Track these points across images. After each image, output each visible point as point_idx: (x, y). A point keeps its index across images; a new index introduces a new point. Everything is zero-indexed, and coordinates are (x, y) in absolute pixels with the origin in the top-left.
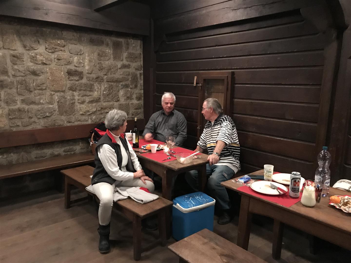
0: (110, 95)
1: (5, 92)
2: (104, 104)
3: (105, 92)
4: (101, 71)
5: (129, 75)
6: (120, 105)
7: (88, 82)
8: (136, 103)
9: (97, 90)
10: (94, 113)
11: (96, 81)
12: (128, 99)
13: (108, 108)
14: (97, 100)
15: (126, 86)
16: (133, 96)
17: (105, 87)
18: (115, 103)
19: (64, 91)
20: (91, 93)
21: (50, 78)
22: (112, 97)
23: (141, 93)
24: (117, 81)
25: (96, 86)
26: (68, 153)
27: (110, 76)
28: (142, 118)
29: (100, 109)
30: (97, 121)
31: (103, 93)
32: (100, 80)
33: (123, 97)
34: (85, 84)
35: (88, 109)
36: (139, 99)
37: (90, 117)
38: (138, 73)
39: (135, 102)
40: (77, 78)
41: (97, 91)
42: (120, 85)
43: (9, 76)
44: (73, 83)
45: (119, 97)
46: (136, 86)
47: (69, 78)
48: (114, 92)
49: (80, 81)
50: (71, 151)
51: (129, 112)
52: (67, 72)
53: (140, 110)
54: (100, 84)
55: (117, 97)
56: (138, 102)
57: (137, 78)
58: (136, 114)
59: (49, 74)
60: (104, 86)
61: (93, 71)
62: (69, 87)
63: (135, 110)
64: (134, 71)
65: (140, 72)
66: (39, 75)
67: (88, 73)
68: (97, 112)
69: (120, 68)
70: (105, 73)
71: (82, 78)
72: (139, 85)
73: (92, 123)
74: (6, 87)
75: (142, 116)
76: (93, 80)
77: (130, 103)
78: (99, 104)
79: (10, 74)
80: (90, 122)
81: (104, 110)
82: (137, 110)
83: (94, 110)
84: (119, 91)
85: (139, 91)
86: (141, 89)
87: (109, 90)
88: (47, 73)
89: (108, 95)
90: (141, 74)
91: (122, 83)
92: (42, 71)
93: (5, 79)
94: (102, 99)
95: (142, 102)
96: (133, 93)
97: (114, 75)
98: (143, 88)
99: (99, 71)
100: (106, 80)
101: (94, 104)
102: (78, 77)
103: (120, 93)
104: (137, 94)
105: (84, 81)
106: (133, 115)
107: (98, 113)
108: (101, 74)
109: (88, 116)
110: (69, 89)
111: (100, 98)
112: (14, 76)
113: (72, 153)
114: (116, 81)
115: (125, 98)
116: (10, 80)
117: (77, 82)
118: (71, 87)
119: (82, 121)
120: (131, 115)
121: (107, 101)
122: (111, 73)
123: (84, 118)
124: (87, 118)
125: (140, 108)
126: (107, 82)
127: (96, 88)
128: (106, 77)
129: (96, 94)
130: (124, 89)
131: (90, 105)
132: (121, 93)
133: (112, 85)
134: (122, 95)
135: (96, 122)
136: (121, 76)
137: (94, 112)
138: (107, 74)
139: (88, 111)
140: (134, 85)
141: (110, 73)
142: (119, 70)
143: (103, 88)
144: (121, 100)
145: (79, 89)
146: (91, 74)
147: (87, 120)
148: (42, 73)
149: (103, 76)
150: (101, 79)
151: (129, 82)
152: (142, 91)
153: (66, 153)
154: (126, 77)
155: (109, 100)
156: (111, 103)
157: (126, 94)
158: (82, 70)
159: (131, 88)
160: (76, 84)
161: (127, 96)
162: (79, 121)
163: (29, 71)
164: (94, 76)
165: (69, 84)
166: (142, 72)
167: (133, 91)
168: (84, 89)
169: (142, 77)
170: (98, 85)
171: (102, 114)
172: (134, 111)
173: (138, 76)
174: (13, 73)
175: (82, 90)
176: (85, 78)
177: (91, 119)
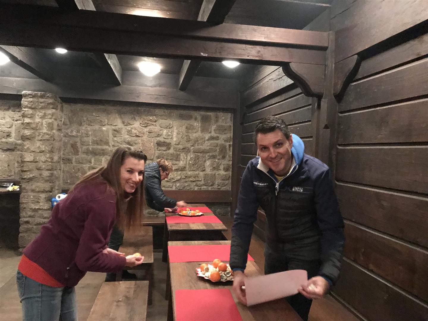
0: (196, 165)
2: (189, 173)
3: (190, 162)
4: (188, 143)
5: (217, 146)
6: (206, 174)
7: (175, 152)
8: (223, 174)
9: (183, 159)
11: (183, 151)
12: (215, 170)
13: (192, 177)
14: (183, 169)
15: (214, 157)
16: (221, 167)
17: (191, 157)
18: (201, 172)
19: (153, 159)
20: (177, 162)
21: (141, 148)
22: (197, 167)
23: (229, 164)
24: (204, 152)
25: (182, 155)
26: (152, 215)
27: (196, 147)
28: (229, 190)
29: (184, 177)
30: (181, 188)
31: (189, 163)
32: (187, 151)
33: (210, 167)
34: (172, 154)
36: (226, 170)
37: (174, 184)
38: (227, 144)
39: (222, 172)
40: (164, 148)
41: (183, 161)
42: (207, 156)
43: (109, 146)
44: (161, 153)
45: (204, 167)
46: (224, 157)
47: (157, 148)
48: (200, 162)
49: (168, 151)
50: (154, 214)
51: (214, 182)
52: (156, 143)
53: (227, 182)
54: (187, 155)
56: (225, 173)
57: (226, 150)
58: (222, 185)
61: (181, 143)
62: (157, 156)
63: (222, 181)
64: (223, 142)
65: (230, 143)
66: (133, 145)
67: (175, 144)
68: (182, 180)
69: (207, 140)
70: (192, 145)
71: (169, 149)
72: (227, 156)
73: (176, 189)
74: (107, 155)
75: (230, 188)
76: (180, 151)
77: (217, 173)
78: (184, 172)
79: (110, 144)
80: (174, 188)
81: (189, 179)
82: (224, 181)
83: (179, 178)
84: (205, 161)
85: (228, 161)
87: (194, 160)
88: (139, 144)
89: (193, 165)
90: (230, 145)
91: (209, 154)
92: (135, 142)
93: (106, 148)
94: (187, 168)
95: (230, 173)
96: (221, 164)
97: (201, 146)
98: (231, 160)
99: (186, 143)
100: (192, 151)
101: (179, 173)
102: (166, 148)
103: (206, 163)
104: (225, 165)
105: (171, 151)
106: (218, 186)
108: (188, 145)
109: (172, 183)
111: (185, 167)
112: (113, 146)
113: (155, 215)
114: (202, 151)
115: (211, 168)
116: (110, 149)
117: (165, 152)
118: (159, 156)
119: (166, 187)
120: (217, 186)
121: (192, 171)
122: (198, 144)
123: (168, 184)
125: (228, 179)
126: (193, 153)
127: (182, 157)
128: (193, 147)
129: (181, 163)
130: (210, 160)
131: (175, 173)
132: (208, 163)
133: (198, 156)
134: (209, 165)
135: (179, 189)
136: (208, 148)
137: (178, 180)
138: (194, 145)
139: (173, 178)
140: (221, 156)
141: (196, 144)
142: (206, 142)
143: (189, 158)
144: (207, 169)
146: (178, 145)
147: (171, 186)
148: (135, 143)
149: (190, 147)
150: (188, 149)
151: (217, 153)
152: (231, 163)
153: (150, 215)
154: (214, 148)
155: (194, 169)
156: (197, 172)
157: (212, 165)
158: (170, 142)
159: (219, 159)
160: (163, 154)
161: (213, 167)
162: (164, 187)
163: (125, 142)
164: (181, 147)
165: (157, 153)
166: (232, 143)
167: (220, 162)
168: (171, 158)
169: (231, 148)
170: (184, 155)
171: (186, 182)
172: (220, 181)
173: (228, 147)
174: (113, 143)
176: (172, 148)
177: (175, 186)
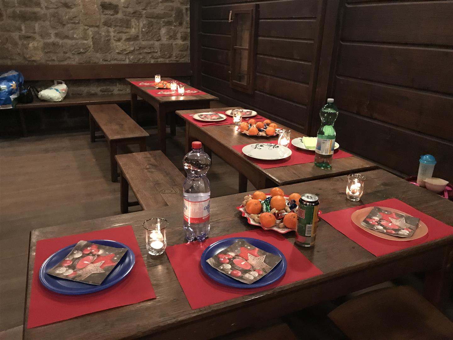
0: (150, 33)
1: (39, 24)
2: (144, 43)
3: (144, 30)
4: (139, 5)
5: (172, 10)
6: (162, 44)
7: (124, 17)
8: (181, 44)
9: (134, 26)
10: (132, 52)
11: (134, 16)
12: (171, 39)
13: (147, 48)
14: (136, 38)
15: (169, 23)
16: (178, 36)
17: (144, 24)
18: (157, 42)
19: (99, 26)
20: (128, 30)
21: (83, 11)
22: (152, 35)
23: (187, 32)
24: (158, 17)
25: (134, 22)
26: (106, 93)
27: (149, 11)
28: (188, 62)
29: (138, 48)
30: (135, 62)
31: (142, 30)
32: (138, 15)
33: (166, 36)
34: (121, 20)
35: (125, 48)
36: (184, 38)
37: (127, 57)
38: (184, 7)
39: (180, 42)
40: (111, 12)
41: (135, 28)
42: (162, 22)
43: (42, 8)
44: (108, 18)
45: (160, 36)
46: (181, 24)
47: (103, 12)
48: (154, 29)
49: (116, 16)
50: (108, 92)
51: (172, 54)
52: (101, 5)
53: (185, 53)
54: (139, 20)
55: (158, 35)
56: (183, 43)
57: (182, 14)
58: (181, 56)
59: (81, 7)
60: (143, 22)
61: (130, 5)
62: (103, 22)
63: (180, 52)
64: (179, 5)
65: (186, 7)
66: (72, 7)
67: (124, 7)
69: (161, 2)
70: (144, 8)
71: (117, 12)
72: (184, 23)
73: (130, 63)
74: (40, 19)
75: (188, 60)
76: (130, 15)
77: (174, 43)
78: (137, 42)
79: (42, 5)
80: (127, 62)
81: (143, 50)
82: (183, 53)
83: (132, 49)
84: (160, 29)
85: (185, 29)
86: (187, 28)
87: (148, 27)
88: (80, 5)
89: (147, 33)
90: (187, 9)
91: (163, 20)
92: (74, 3)
93: (38, 10)
94: (140, 37)
95: (188, 42)
96: (178, 32)
97: (155, 10)
98: (189, 26)
99: (137, 5)
100: (144, 16)
101: (132, 43)
102: (113, 11)
103: (162, 31)
104: (182, 33)
105: (120, 15)
106: (177, 57)
107: (137, 52)
108: (139, 8)
109: (125, 55)
110: (104, 25)
111: (138, 36)
112: (47, 8)
113: (110, 93)
114: (156, 17)
115: (168, 37)
117: (112, 17)
118: (105, 22)
119: (118, 60)
120: (175, 58)
121: (146, 40)
122: (151, 7)
123: (120, 57)
124: (124, 57)
125: (186, 50)
126: (146, 18)
127: (133, 24)
128: (144, 11)
129: (133, 31)
130: (166, 27)
131: (127, 43)
133: (152, 22)
134: (164, 33)
136: (162, 12)
138: (147, 8)
139: (125, 50)
140: (178, 23)
141: (149, 8)
142: (160, 4)
143: (141, 25)
144: (162, 39)
145: (114, 25)
146: (127, 7)
147: (124, 59)
148: (75, 5)
149: (141, 11)
150: (139, 13)
151: (172, 19)
152: (189, 30)
153: (103, 93)
154: (169, 12)
155: (149, 38)
156: (151, 42)
157: (168, 33)
158: (118, 4)
159: (175, 26)
160: (110, 19)
161: (170, 35)
162: (116, 60)
163: (61, 3)
164: (130, 10)
165: (103, 18)
166: (189, 7)
167: (177, 30)
168: (120, 25)
169: (189, 12)
170: (135, 20)
171: (140, 54)
173: (184, 11)
174: (46, 4)
175: (118, 26)
176: (120, 12)
177: (129, 58)
